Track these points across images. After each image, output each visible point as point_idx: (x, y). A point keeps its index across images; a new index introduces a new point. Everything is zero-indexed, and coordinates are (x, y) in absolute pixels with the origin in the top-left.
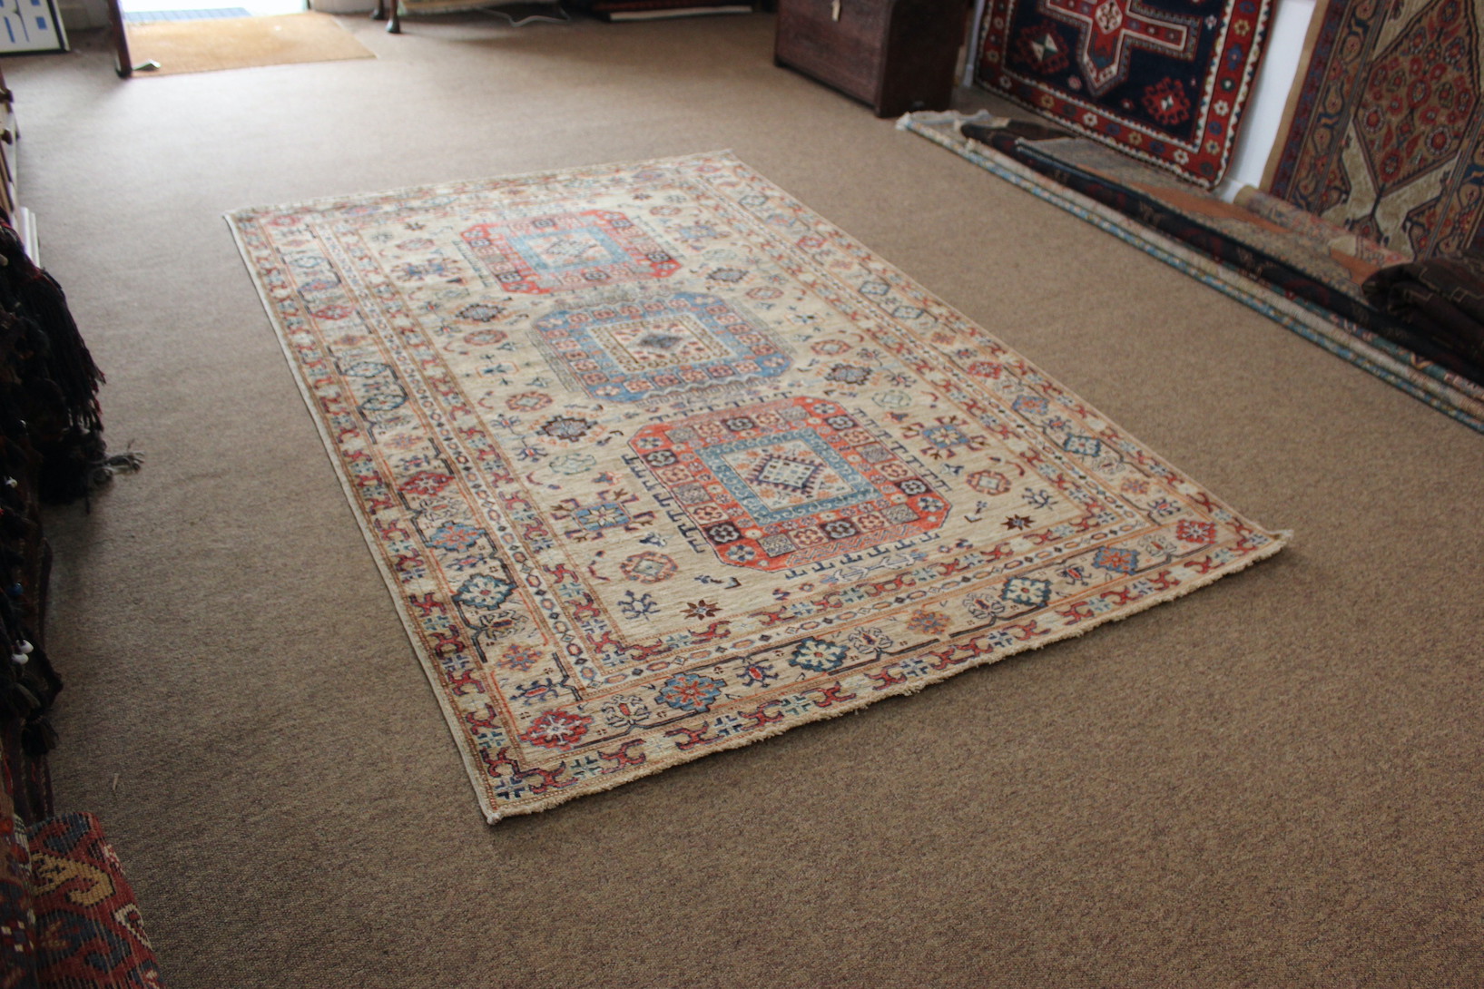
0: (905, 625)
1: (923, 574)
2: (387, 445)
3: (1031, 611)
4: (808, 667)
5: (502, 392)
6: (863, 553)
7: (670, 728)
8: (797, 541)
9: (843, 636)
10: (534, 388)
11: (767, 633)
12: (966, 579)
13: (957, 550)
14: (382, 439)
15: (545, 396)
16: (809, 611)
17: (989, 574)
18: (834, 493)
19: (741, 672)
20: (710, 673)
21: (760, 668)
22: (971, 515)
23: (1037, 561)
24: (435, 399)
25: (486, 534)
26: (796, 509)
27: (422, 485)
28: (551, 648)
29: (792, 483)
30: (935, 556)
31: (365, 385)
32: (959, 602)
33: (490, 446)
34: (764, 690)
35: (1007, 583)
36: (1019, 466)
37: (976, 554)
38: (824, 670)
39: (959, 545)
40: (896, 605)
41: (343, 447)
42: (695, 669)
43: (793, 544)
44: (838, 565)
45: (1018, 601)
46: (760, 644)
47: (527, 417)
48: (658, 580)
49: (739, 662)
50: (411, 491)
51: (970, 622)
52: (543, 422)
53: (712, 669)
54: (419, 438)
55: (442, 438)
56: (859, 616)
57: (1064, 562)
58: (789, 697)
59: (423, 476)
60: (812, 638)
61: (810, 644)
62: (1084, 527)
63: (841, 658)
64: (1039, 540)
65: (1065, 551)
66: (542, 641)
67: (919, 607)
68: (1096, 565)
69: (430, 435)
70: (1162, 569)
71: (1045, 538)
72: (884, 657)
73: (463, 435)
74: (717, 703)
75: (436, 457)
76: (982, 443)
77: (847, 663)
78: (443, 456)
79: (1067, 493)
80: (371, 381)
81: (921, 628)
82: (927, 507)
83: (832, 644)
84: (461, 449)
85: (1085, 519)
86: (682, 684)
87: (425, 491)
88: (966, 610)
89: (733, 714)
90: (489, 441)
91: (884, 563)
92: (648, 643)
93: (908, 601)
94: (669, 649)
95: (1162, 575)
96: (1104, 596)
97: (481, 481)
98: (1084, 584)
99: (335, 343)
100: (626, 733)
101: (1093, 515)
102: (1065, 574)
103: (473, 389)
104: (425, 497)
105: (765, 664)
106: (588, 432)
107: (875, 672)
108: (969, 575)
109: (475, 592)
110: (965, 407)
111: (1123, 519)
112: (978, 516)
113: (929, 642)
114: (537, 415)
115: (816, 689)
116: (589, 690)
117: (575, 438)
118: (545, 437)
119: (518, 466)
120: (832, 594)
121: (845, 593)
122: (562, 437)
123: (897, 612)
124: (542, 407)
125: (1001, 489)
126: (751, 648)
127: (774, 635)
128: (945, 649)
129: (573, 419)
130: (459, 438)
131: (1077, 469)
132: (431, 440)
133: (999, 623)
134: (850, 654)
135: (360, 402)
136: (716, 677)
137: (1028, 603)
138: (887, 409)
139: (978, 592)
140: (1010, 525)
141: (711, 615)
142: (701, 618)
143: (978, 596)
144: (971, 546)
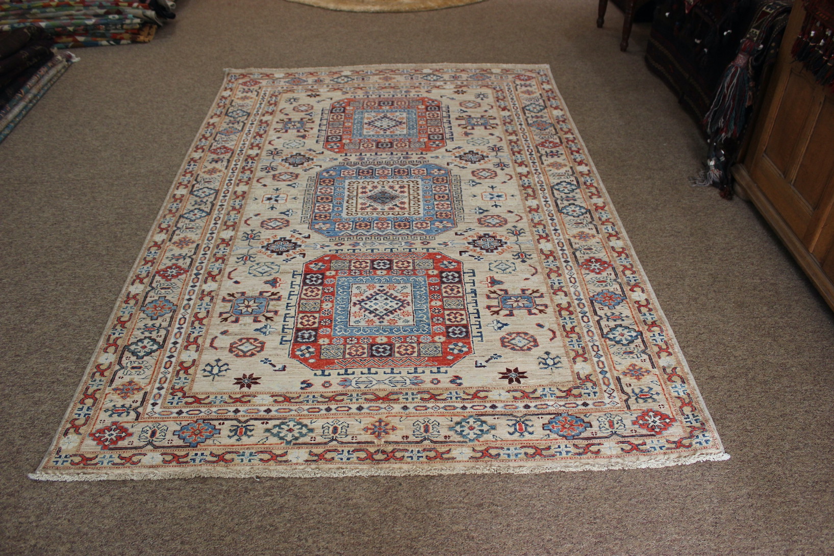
0: (363, 426)
1: (409, 396)
2: (566, 165)
3: (460, 442)
4: (275, 436)
5: (496, 182)
6: (381, 370)
7: (168, 451)
8: (348, 351)
9: (318, 423)
10: (478, 181)
11: (272, 408)
14: (568, 168)
15: (474, 175)
16: (313, 402)
18: (400, 323)
19: (234, 428)
21: (246, 428)
22: (481, 362)
23: (500, 409)
24: (535, 185)
25: (528, 124)
26: (366, 328)
27: (551, 145)
28: (148, 387)
30: (427, 385)
31: (575, 200)
33: (514, 155)
34: (236, 442)
35: (464, 419)
36: (554, 333)
37: (460, 391)
39: (451, 381)
41: (588, 168)
42: (211, 419)
43: (343, 354)
44: (358, 373)
46: (262, 414)
47: (490, 166)
48: (244, 356)
49: (237, 422)
50: (557, 143)
51: (405, 437)
52: (482, 162)
53: (219, 422)
54: (549, 166)
55: (537, 164)
57: (523, 417)
58: (247, 452)
59: (174, 267)
60: (295, 420)
61: (292, 422)
62: (567, 394)
63: (302, 436)
65: (532, 409)
66: (148, 382)
68: (546, 427)
69: (543, 166)
70: (596, 441)
71: (525, 395)
72: (334, 443)
73: (526, 163)
74: (204, 444)
75: (542, 155)
76: (541, 311)
77: (306, 440)
78: (539, 155)
80: (572, 202)
81: (371, 431)
82: (453, 349)
84: (529, 156)
85: (574, 387)
86: (197, 427)
87: (550, 142)
88: (411, 430)
90: (514, 158)
91: (387, 382)
92: (201, 396)
94: (209, 403)
95: (590, 445)
96: (524, 447)
97: (524, 142)
98: (521, 436)
99: (594, 236)
100: (143, 447)
101: (581, 386)
102: (514, 425)
103: (512, 187)
104: (551, 140)
105: (250, 428)
106: (462, 154)
109: (538, 108)
112: (484, 364)
113: (367, 442)
114: (484, 166)
116: (146, 416)
117: (471, 152)
118: (485, 154)
119: (504, 144)
122: (477, 154)
123: (366, 416)
124: (478, 170)
125: (525, 348)
126: (253, 415)
129: (466, 161)
130: (528, 162)
132: (543, 163)
133: (427, 443)
135: (578, 191)
136: (217, 427)
137: (464, 436)
139: (432, 419)
140: (506, 375)
141: (249, 386)
142: (242, 386)
143: (430, 422)
144: (460, 384)
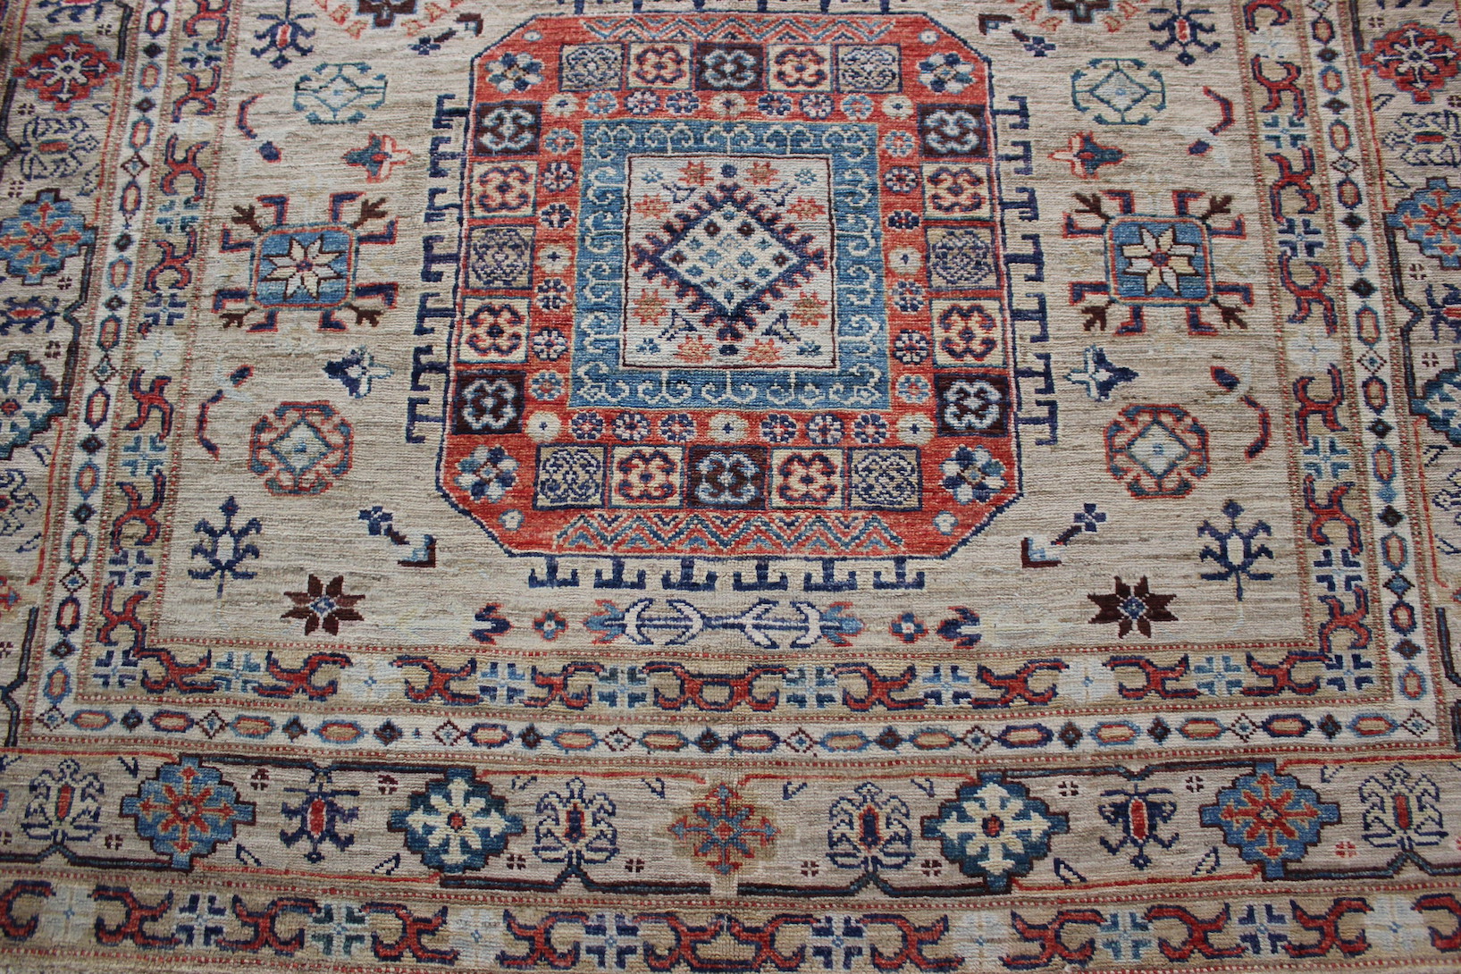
0: (670, 818)
1: (809, 689)
3: (961, 890)
4: (416, 843)
6: (725, 571)
7: (111, 879)
8: (618, 477)
9: (532, 794)
11: (397, 721)
12: (889, 739)
13: (932, 641)
16: (512, 693)
17: (954, 741)
18: (788, 355)
19: (295, 802)
20: (242, 777)
21: (331, 805)
22: (1042, 544)
23: (1087, 745)
25: (91, 249)
26: (680, 377)
27: (59, 71)
28: (33, 595)
29: (718, 295)
30: (873, 641)
32: (827, 798)
34: (306, 866)
35: (968, 790)
36: (1265, 421)
37: (968, 668)
38: (441, 867)
39: (947, 629)
40: (693, 752)
42: (222, 759)
43: (604, 487)
44: (654, 582)
45: (953, 853)
46: (370, 743)
48: (297, 490)
49: (305, 775)
50: (31, 82)
51: (810, 867)
53: (248, 773)
56: (602, 751)
57: (1145, 774)
58: (339, 905)
59: (71, 48)
60: (469, 773)
61: (458, 787)
62: (1275, 681)
63: (495, 846)
64: (1139, 681)
65: (1175, 741)
66: (32, 571)
67: (734, 778)
68: (1210, 816)
70: (1353, 888)
71: (1158, 680)
72: (573, 887)
74: (213, 859)
76: (1229, 315)
77: (497, 868)
79: (1316, 553)
81: (698, 839)
82: (956, 482)
83: (498, 804)
85: (1299, 655)
86: (180, 789)
87: (55, 90)
88: (822, 830)
89: (224, 899)
91: (748, 621)
92: (187, 656)
93: (723, 752)
94: (210, 688)
95: (1340, 907)
96: (1155, 913)
98: (1141, 862)
100: (37, 858)
101: (1321, 656)
102: (1120, 811)
104: (46, 108)
105: (345, 803)
107: (528, 917)
108: (905, 729)
110: (1272, 176)
111: (1386, 694)
112: (1051, 553)
113: (688, 887)
115: (395, 909)
116: (37, 729)
120: (587, 667)
121: (613, 675)
123: (682, 772)
125: (1171, 483)
126: (348, 750)
127: (408, 733)
128: (702, 919)
131: (1398, 484)
133: (870, 895)
134: (516, 847)
136: (247, 793)
137: (969, 865)
138: (1086, 123)
139: (889, 787)
140: (1108, 608)
141: (331, 627)
142: (310, 628)
143: (880, 799)
144: (972, 640)
